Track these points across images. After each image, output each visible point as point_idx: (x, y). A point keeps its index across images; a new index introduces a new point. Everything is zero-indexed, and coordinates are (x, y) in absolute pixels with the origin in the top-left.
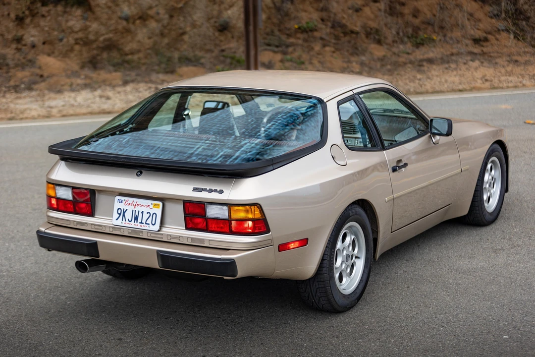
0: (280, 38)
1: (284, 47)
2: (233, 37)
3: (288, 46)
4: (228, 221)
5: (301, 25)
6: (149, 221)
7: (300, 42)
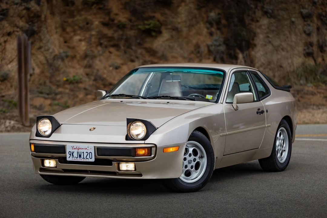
0: (50, 88)
1: (53, 95)
2: (11, 86)
3: (56, 94)
5: (68, 78)
7: (67, 91)
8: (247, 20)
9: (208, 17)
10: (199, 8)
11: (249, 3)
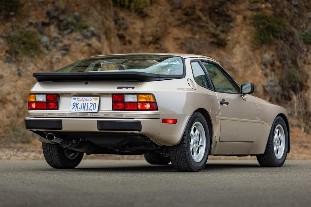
4: (137, 103)
6: (92, 108)
8: (300, 63)
9: (262, 59)
10: (254, 50)
11: (301, 46)
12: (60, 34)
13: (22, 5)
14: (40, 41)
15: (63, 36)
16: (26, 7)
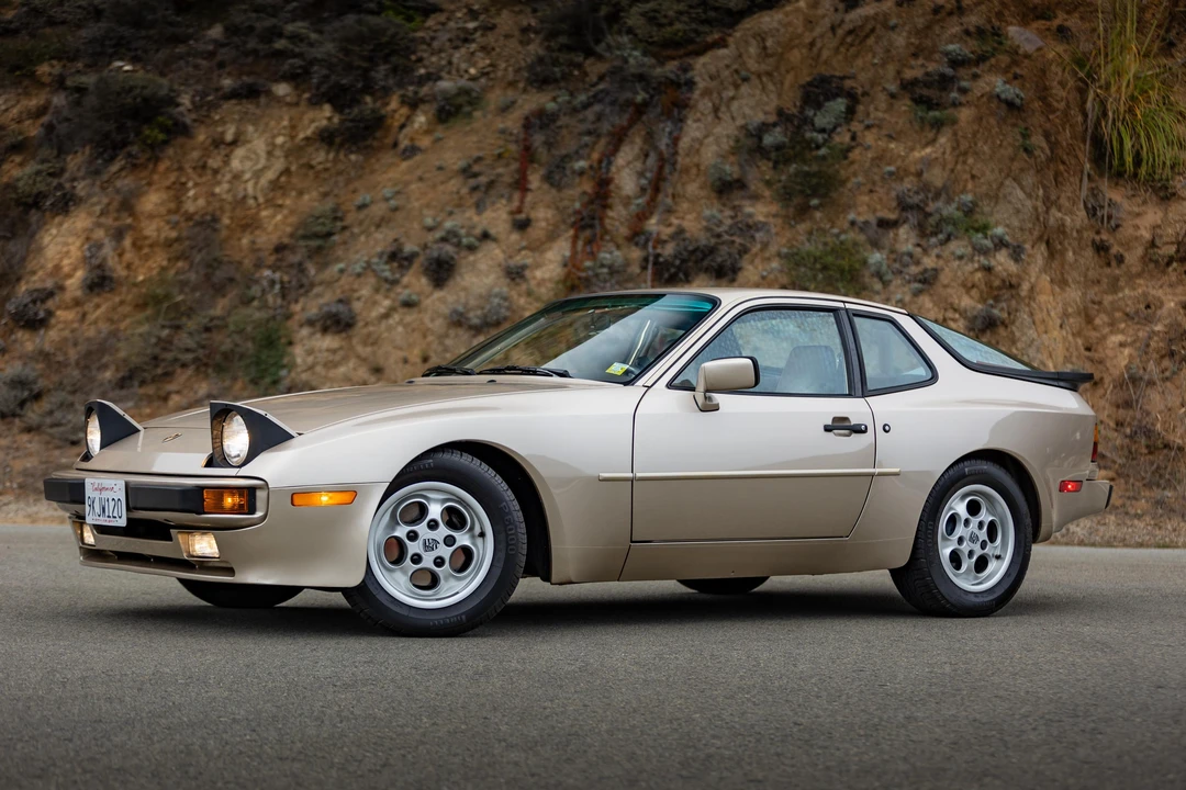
12: (919, 245)
13: (843, 183)
14: (865, 262)
15: (925, 251)
16: (849, 185)
